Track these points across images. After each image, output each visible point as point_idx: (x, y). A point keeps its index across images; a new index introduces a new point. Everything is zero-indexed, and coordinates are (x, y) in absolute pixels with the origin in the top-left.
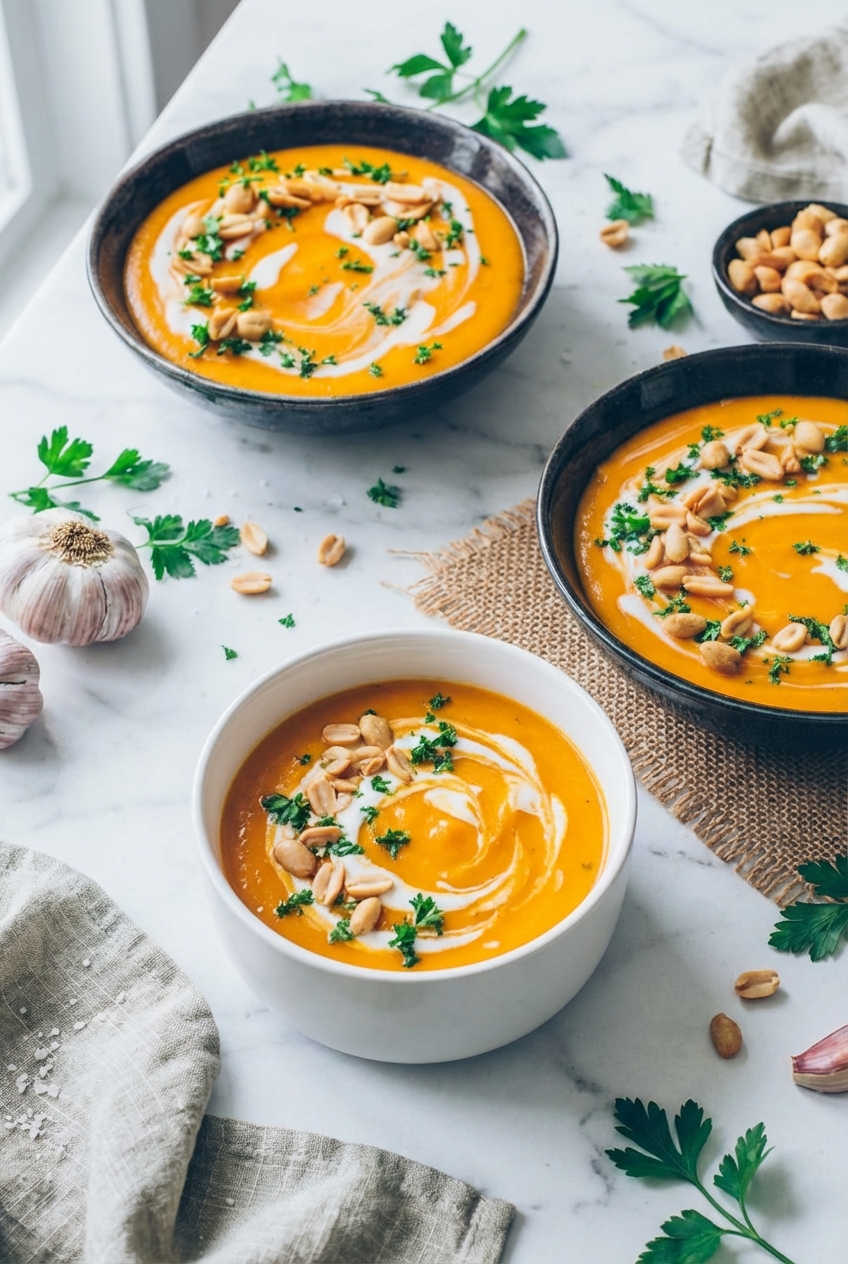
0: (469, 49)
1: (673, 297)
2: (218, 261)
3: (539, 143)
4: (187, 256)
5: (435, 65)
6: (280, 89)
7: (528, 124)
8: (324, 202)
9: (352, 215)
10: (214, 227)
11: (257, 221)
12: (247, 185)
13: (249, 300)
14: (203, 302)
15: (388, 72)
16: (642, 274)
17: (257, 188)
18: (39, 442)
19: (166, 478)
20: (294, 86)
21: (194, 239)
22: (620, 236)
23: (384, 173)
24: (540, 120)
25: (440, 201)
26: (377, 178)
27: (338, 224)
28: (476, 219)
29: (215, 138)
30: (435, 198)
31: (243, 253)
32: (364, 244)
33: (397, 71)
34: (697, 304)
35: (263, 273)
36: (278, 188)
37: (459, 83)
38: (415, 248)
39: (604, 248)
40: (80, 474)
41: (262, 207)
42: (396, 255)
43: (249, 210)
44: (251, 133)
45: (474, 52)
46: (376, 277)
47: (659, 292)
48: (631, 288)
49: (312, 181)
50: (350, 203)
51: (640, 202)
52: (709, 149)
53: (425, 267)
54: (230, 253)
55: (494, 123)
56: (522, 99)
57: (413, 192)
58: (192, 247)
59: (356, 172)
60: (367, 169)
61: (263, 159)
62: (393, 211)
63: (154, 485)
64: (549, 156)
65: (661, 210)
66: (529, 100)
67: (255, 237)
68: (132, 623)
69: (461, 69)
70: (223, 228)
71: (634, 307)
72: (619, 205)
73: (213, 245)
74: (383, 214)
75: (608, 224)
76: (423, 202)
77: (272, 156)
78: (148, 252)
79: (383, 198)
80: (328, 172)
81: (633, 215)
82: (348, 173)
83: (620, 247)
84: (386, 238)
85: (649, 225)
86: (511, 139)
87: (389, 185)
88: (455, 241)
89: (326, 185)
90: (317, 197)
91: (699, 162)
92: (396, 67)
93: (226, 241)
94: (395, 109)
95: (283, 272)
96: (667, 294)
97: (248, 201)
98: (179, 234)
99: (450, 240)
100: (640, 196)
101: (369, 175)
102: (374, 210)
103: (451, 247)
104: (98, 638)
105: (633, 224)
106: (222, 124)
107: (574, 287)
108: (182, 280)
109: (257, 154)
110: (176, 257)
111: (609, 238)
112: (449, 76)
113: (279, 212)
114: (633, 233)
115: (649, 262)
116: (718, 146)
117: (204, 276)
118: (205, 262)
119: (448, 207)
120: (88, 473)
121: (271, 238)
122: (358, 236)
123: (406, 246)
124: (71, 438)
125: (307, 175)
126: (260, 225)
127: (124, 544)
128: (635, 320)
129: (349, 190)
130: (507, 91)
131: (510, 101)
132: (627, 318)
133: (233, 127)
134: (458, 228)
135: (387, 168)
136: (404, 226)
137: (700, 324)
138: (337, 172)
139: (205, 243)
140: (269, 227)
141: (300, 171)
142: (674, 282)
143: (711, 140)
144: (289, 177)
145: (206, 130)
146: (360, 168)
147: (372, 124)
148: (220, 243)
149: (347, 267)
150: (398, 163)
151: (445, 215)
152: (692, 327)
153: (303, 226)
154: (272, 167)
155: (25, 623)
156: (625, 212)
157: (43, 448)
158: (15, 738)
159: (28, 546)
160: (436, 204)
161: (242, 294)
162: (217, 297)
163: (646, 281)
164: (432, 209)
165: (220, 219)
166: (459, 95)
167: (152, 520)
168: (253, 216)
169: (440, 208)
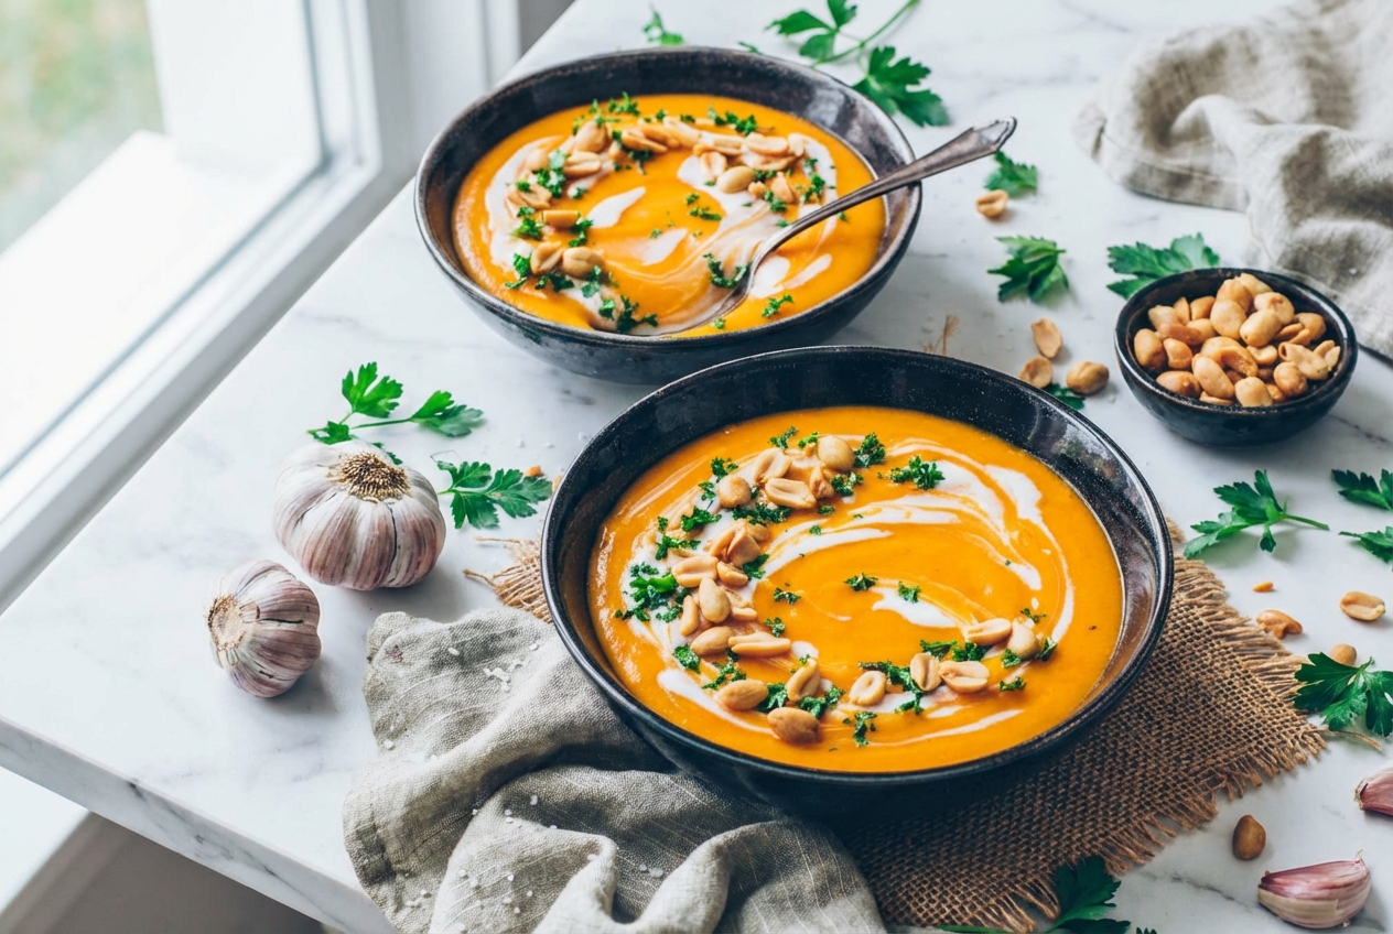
0: (854, 8)
1: (1048, 271)
2: (558, 196)
3: (920, 109)
4: (525, 188)
5: (819, 24)
6: (651, 40)
7: (910, 88)
8: (682, 149)
9: (709, 164)
10: (559, 162)
11: (606, 162)
12: (600, 124)
13: (582, 236)
14: (532, 234)
15: (768, 28)
16: (1017, 246)
17: (611, 128)
18: (345, 376)
19: (477, 425)
20: (664, 36)
21: (535, 172)
22: (998, 206)
23: (749, 124)
24: (925, 85)
25: (804, 156)
26: (740, 129)
27: (693, 172)
28: (839, 178)
29: (573, 77)
30: (799, 153)
31: (586, 191)
32: (715, 192)
33: (777, 28)
34: (1073, 279)
35: (603, 213)
36: (633, 130)
37: (841, 44)
38: (770, 200)
39: (980, 217)
40: (386, 415)
41: (614, 149)
42: (749, 205)
43: (601, 149)
44: (610, 75)
45: (859, 11)
46: (724, 224)
47: (1034, 265)
48: (1003, 258)
49: (672, 127)
50: (708, 150)
51: (1021, 174)
52: (1102, 130)
53: (777, 218)
54: (572, 191)
55: (875, 85)
56: (906, 61)
57: (776, 144)
58: (533, 180)
59: (719, 122)
60: (731, 119)
61: (624, 103)
62: (753, 162)
63: (464, 432)
64: (931, 124)
65: (1045, 185)
66: (913, 62)
67: (601, 176)
68: (422, 569)
69: (845, 29)
70: (569, 165)
71: (1004, 279)
72: (999, 174)
73: (554, 179)
74: (740, 164)
75: (986, 194)
76: (785, 154)
77: (634, 101)
78: (486, 183)
79: (744, 149)
80: (689, 120)
81: (1014, 186)
82: (711, 122)
83: (997, 218)
84: (740, 187)
85: (1031, 198)
86: (892, 104)
87: (752, 135)
88: (814, 196)
89: (686, 132)
90: (673, 142)
91: (1090, 142)
92: (775, 23)
93: (570, 178)
94: (767, 60)
95: (625, 214)
96: (1043, 266)
97: (600, 140)
98: (520, 169)
99: (808, 195)
100: (1024, 167)
101: (733, 126)
102: (732, 160)
103: (808, 201)
104: (385, 583)
105: (1013, 195)
106: (582, 64)
107: (943, 256)
108: (516, 211)
109: (619, 97)
110: (513, 188)
111: (984, 207)
112: (832, 34)
113: (631, 155)
114: (1012, 204)
115: (1027, 235)
116: (1109, 130)
117: (538, 209)
118: (543, 195)
119: (813, 163)
120: (395, 414)
121: (619, 180)
122: (712, 184)
123: (760, 196)
124: (380, 374)
125: (666, 120)
126: (609, 166)
127: (423, 484)
128: (1005, 293)
129: (709, 139)
130: (890, 51)
131: (892, 63)
132: (996, 290)
133: (593, 67)
134: (819, 183)
135: (752, 119)
136: (763, 178)
137: (1075, 299)
138: (699, 121)
139: (547, 177)
140: (618, 169)
141: (660, 117)
142: (1050, 257)
143: (1105, 121)
144: (648, 121)
145: (563, 68)
146: (724, 118)
147: (740, 74)
148: (561, 178)
149: (695, 214)
150: (765, 116)
151: (807, 170)
152: (1068, 303)
153: (655, 170)
154: (633, 111)
155: (307, 557)
156: (1006, 182)
157: (348, 383)
158: (286, 684)
159: (317, 476)
160: (798, 159)
161: (575, 231)
162: (548, 231)
163: (1021, 253)
164: (793, 164)
165: (569, 155)
166: (841, 56)
167: (458, 467)
168: (603, 156)
169: (803, 162)
